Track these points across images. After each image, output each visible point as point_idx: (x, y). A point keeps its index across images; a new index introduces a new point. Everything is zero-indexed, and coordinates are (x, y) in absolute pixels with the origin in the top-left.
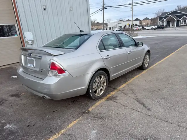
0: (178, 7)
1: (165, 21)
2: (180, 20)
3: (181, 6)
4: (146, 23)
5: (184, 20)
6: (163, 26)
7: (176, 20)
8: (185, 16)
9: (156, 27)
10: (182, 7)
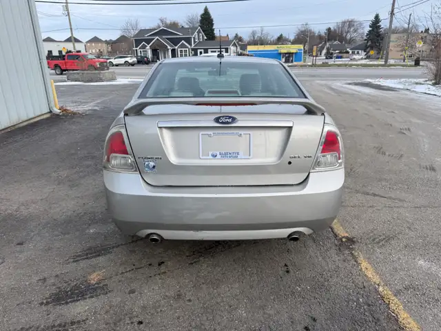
0: (162, 21)
1: (148, 47)
2: (176, 47)
3: (166, 18)
4: (98, 51)
5: (183, 49)
6: (147, 58)
7: (169, 47)
8: (183, 41)
9: (135, 59)
10: (168, 22)
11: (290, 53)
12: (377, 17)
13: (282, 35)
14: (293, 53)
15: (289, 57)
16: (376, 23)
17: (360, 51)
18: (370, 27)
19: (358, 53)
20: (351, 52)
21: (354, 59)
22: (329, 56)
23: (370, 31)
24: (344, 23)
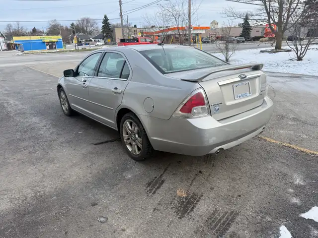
11: (52, 42)
12: (106, 17)
13: (34, 28)
14: (54, 42)
15: (52, 45)
16: (106, 21)
17: (100, 40)
18: (103, 23)
19: (99, 41)
20: (93, 40)
21: (98, 45)
22: (80, 43)
23: (103, 26)
24: (83, 20)
